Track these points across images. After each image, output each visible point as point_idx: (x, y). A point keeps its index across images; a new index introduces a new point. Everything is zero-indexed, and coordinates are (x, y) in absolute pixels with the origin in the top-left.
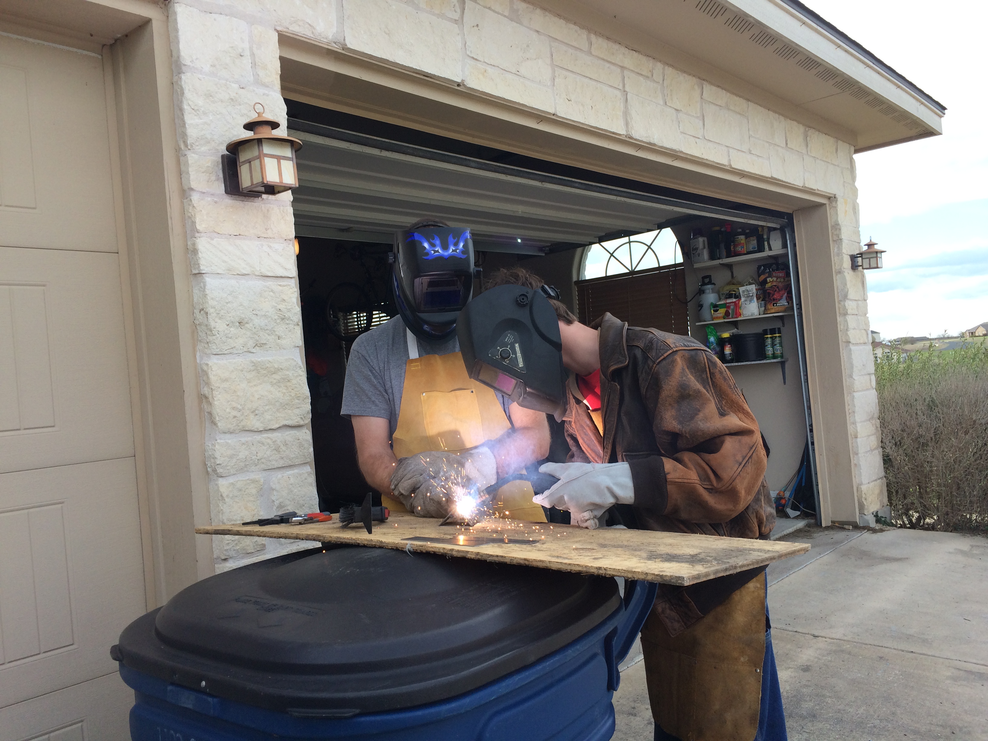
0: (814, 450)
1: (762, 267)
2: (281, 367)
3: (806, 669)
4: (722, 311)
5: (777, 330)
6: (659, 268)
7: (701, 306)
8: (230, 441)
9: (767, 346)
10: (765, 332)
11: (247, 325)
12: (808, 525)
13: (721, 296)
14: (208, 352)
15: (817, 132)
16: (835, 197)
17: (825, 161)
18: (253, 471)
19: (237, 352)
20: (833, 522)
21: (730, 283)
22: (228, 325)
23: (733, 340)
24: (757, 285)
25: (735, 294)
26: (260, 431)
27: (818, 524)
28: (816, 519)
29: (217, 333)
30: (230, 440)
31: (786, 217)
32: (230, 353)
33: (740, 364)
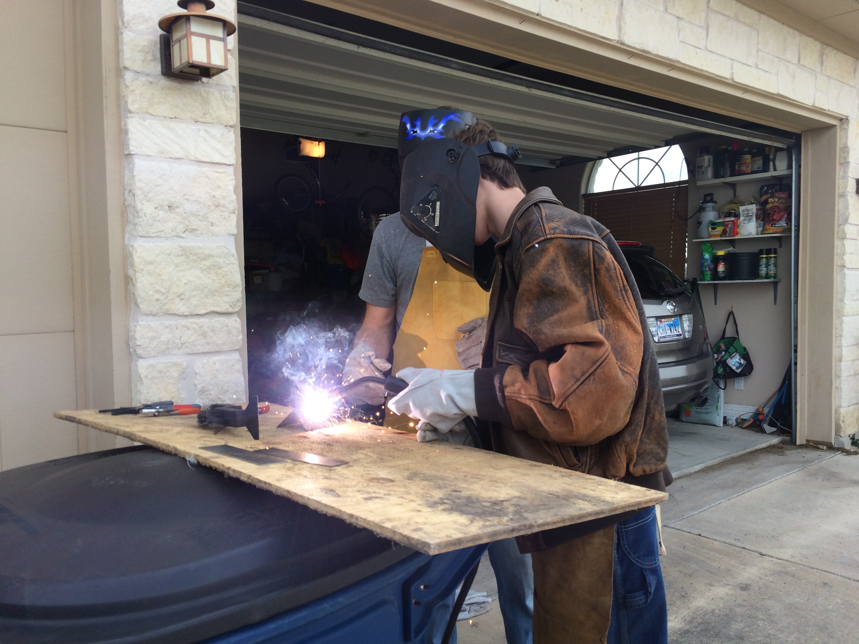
0: (796, 370)
1: (765, 188)
2: (211, 253)
3: (745, 587)
4: (720, 229)
5: (773, 250)
6: (665, 185)
7: (700, 223)
8: (152, 324)
9: (761, 266)
10: (761, 252)
11: (177, 210)
12: (783, 442)
13: (721, 214)
14: (135, 233)
15: (835, 51)
16: (847, 119)
17: (841, 81)
18: (175, 355)
19: (165, 236)
20: (807, 441)
21: (731, 202)
22: (156, 208)
23: (727, 258)
24: (758, 205)
25: (735, 213)
26: (186, 315)
27: (793, 442)
28: (791, 437)
29: (143, 216)
30: (153, 322)
31: (794, 137)
32: (158, 237)
33: (731, 282)
